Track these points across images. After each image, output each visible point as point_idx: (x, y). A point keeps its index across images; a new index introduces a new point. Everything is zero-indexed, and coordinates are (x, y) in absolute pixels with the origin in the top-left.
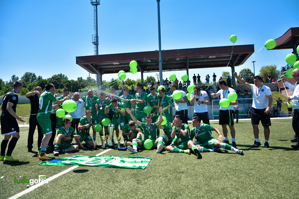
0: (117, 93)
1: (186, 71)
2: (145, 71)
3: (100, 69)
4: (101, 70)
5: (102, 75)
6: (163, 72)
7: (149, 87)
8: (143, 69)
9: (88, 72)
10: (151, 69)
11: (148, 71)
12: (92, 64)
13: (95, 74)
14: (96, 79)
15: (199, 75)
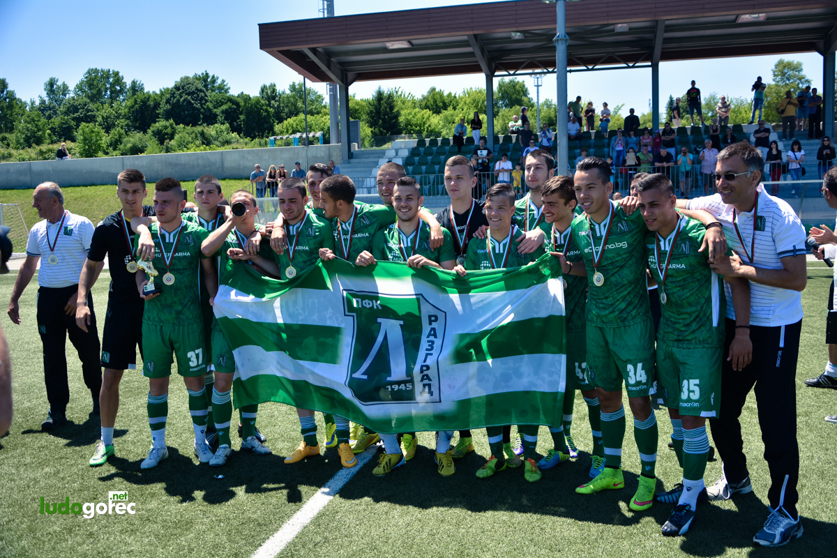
0: (401, 148)
1: (651, 69)
2: (500, 70)
3: (342, 64)
4: (345, 70)
5: (350, 88)
6: (568, 74)
7: (513, 126)
8: (493, 65)
9: (299, 74)
10: (523, 63)
11: (512, 69)
12: (314, 51)
13: (325, 83)
14: (327, 100)
15: (696, 86)
